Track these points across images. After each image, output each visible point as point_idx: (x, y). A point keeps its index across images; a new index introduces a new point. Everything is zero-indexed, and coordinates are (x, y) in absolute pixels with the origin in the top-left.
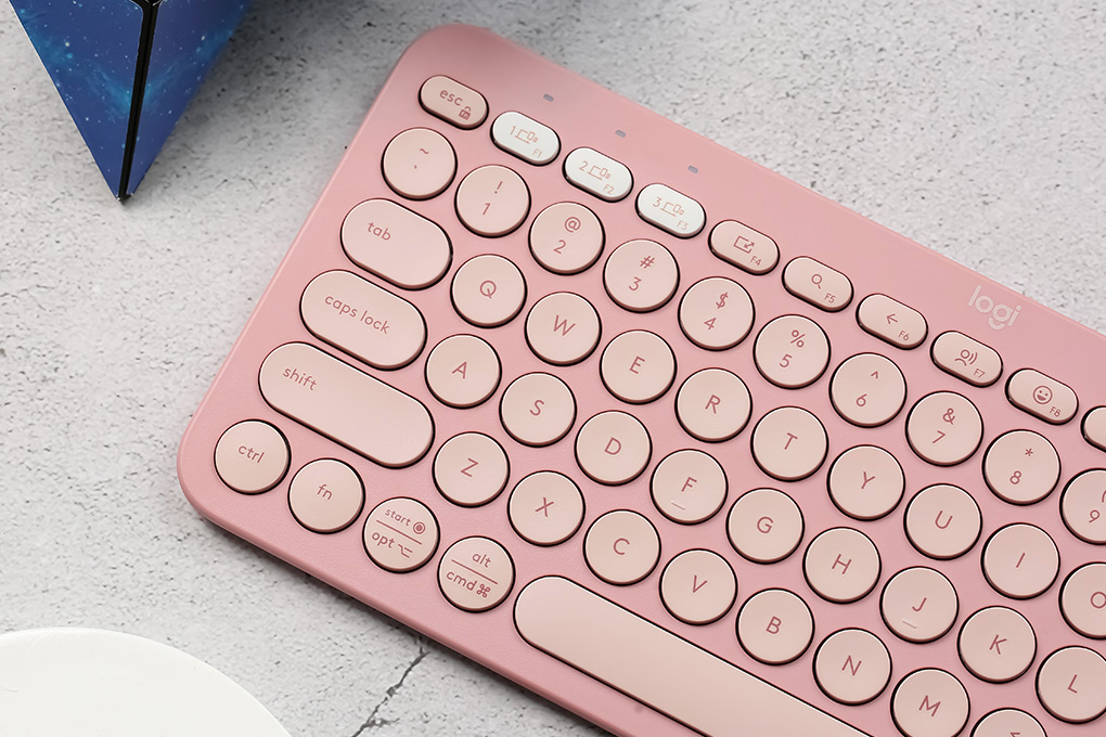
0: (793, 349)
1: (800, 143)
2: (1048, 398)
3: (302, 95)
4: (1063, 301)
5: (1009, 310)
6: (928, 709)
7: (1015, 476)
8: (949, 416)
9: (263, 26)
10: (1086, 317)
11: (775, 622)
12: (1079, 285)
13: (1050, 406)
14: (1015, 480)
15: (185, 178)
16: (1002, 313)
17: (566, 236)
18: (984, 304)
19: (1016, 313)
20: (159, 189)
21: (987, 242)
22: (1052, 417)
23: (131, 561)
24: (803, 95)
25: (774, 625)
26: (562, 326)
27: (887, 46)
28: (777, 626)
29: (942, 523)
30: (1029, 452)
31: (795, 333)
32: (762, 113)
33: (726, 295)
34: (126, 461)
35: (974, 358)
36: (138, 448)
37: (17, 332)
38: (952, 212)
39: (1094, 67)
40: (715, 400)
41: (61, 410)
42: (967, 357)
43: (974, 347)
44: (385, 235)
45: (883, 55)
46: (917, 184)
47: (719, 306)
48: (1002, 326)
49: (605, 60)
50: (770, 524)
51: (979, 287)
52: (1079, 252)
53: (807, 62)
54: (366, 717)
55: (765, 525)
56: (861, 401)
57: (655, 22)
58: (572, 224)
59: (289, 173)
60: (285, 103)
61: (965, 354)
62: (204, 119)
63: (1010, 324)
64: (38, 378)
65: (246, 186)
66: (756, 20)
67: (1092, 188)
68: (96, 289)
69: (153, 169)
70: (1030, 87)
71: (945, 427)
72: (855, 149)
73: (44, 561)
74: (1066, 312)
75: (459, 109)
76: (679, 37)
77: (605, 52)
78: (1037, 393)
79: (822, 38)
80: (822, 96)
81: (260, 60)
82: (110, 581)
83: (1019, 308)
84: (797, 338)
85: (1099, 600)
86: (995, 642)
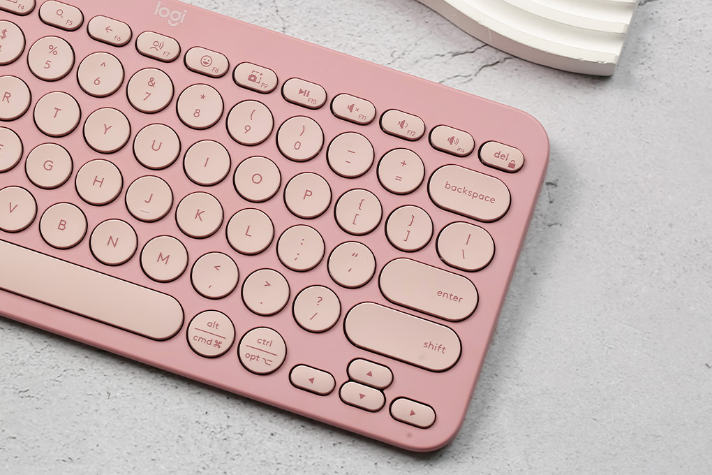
0: (51, 57)
2: (210, 62)
4: (216, 5)
5: (179, 13)
6: (163, 260)
7: (196, 112)
8: (152, 82)
10: (230, 13)
11: (63, 223)
13: (211, 67)
14: (196, 115)
16: (175, 16)
19: (184, 15)
22: (214, 73)
25: (62, 225)
28: (64, 225)
29: (156, 147)
30: (203, 97)
31: (51, 47)
33: (5, 31)
35: (161, 45)
40: (7, 95)
42: (158, 45)
43: (161, 39)
47: (3, 38)
48: (177, 24)
50: (51, 164)
51: (160, 3)
55: (48, 165)
56: (97, 82)
61: (156, 44)
63: (181, 22)
71: (150, 89)
74: (219, 11)
78: (203, 60)
83: (185, 11)
84: (53, 50)
85: (257, 179)
86: (198, 214)
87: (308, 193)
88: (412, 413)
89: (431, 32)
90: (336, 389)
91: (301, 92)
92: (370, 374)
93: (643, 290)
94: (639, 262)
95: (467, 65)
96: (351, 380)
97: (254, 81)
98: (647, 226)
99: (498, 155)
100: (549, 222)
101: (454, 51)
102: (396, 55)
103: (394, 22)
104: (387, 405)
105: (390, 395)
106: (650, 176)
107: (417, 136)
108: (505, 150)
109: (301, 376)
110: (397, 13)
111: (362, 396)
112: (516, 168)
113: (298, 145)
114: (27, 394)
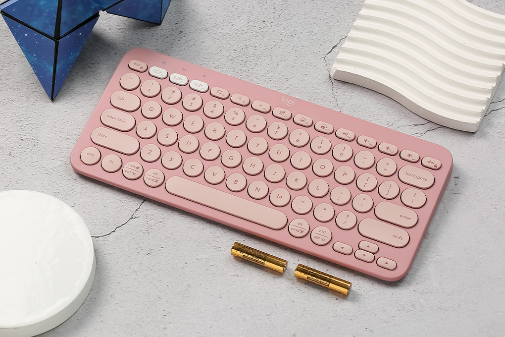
0: (235, 116)
1: (236, 71)
2: (304, 121)
3: (99, 72)
5: (292, 101)
6: (279, 198)
8: (278, 127)
9: (87, 57)
12: (314, 97)
13: (305, 123)
14: (297, 141)
15: (69, 94)
16: (290, 102)
17: (171, 94)
18: (285, 100)
19: (294, 102)
20: (62, 98)
21: (288, 89)
22: (306, 125)
23: (62, 186)
24: (235, 59)
25: (236, 182)
26: (172, 116)
27: (257, 46)
29: (279, 153)
30: (301, 134)
31: (235, 112)
32: (225, 65)
33: (216, 105)
34: (59, 162)
35: (283, 113)
36: (62, 159)
37: (26, 135)
38: (278, 83)
39: (313, 46)
40: (215, 130)
41: (40, 152)
43: (283, 110)
44: (122, 99)
45: (256, 48)
46: (269, 78)
47: (214, 107)
49: (181, 56)
50: (233, 158)
51: (284, 97)
52: (314, 90)
53: (236, 51)
54: (130, 217)
55: (231, 158)
56: (255, 126)
57: (194, 46)
58: (173, 92)
59: (97, 91)
60: (94, 74)
61: (281, 112)
62: (73, 80)
63: (293, 104)
64: (33, 145)
65: (86, 94)
66: (221, 43)
67: (316, 74)
68: (47, 123)
69: (60, 93)
70: (296, 52)
71: (278, 130)
72: (251, 71)
73: (38, 188)
75: (140, 67)
76: (201, 49)
77: (181, 55)
78: (301, 120)
79: (239, 46)
80: (241, 59)
81: (87, 65)
82: (57, 191)
83: (295, 100)
84: (236, 113)
85: (323, 167)
86: (296, 180)
87: (345, 174)
88: (387, 263)
89: (405, 116)
90: (353, 252)
91: (344, 133)
92: (368, 247)
93: (496, 221)
94: (494, 210)
95: (421, 130)
96: (360, 249)
97: (323, 128)
98: (499, 196)
99: (430, 162)
100: (455, 192)
101: (416, 124)
102: (389, 124)
103: (389, 112)
104: (375, 260)
105: (377, 256)
106: (501, 176)
107: (394, 153)
108: (433, 160)
109: (337, 246)
110: (391, 108)
111: (364, 255)
112: (438, 167)
113: (341, 155)
114: (219, 249)
